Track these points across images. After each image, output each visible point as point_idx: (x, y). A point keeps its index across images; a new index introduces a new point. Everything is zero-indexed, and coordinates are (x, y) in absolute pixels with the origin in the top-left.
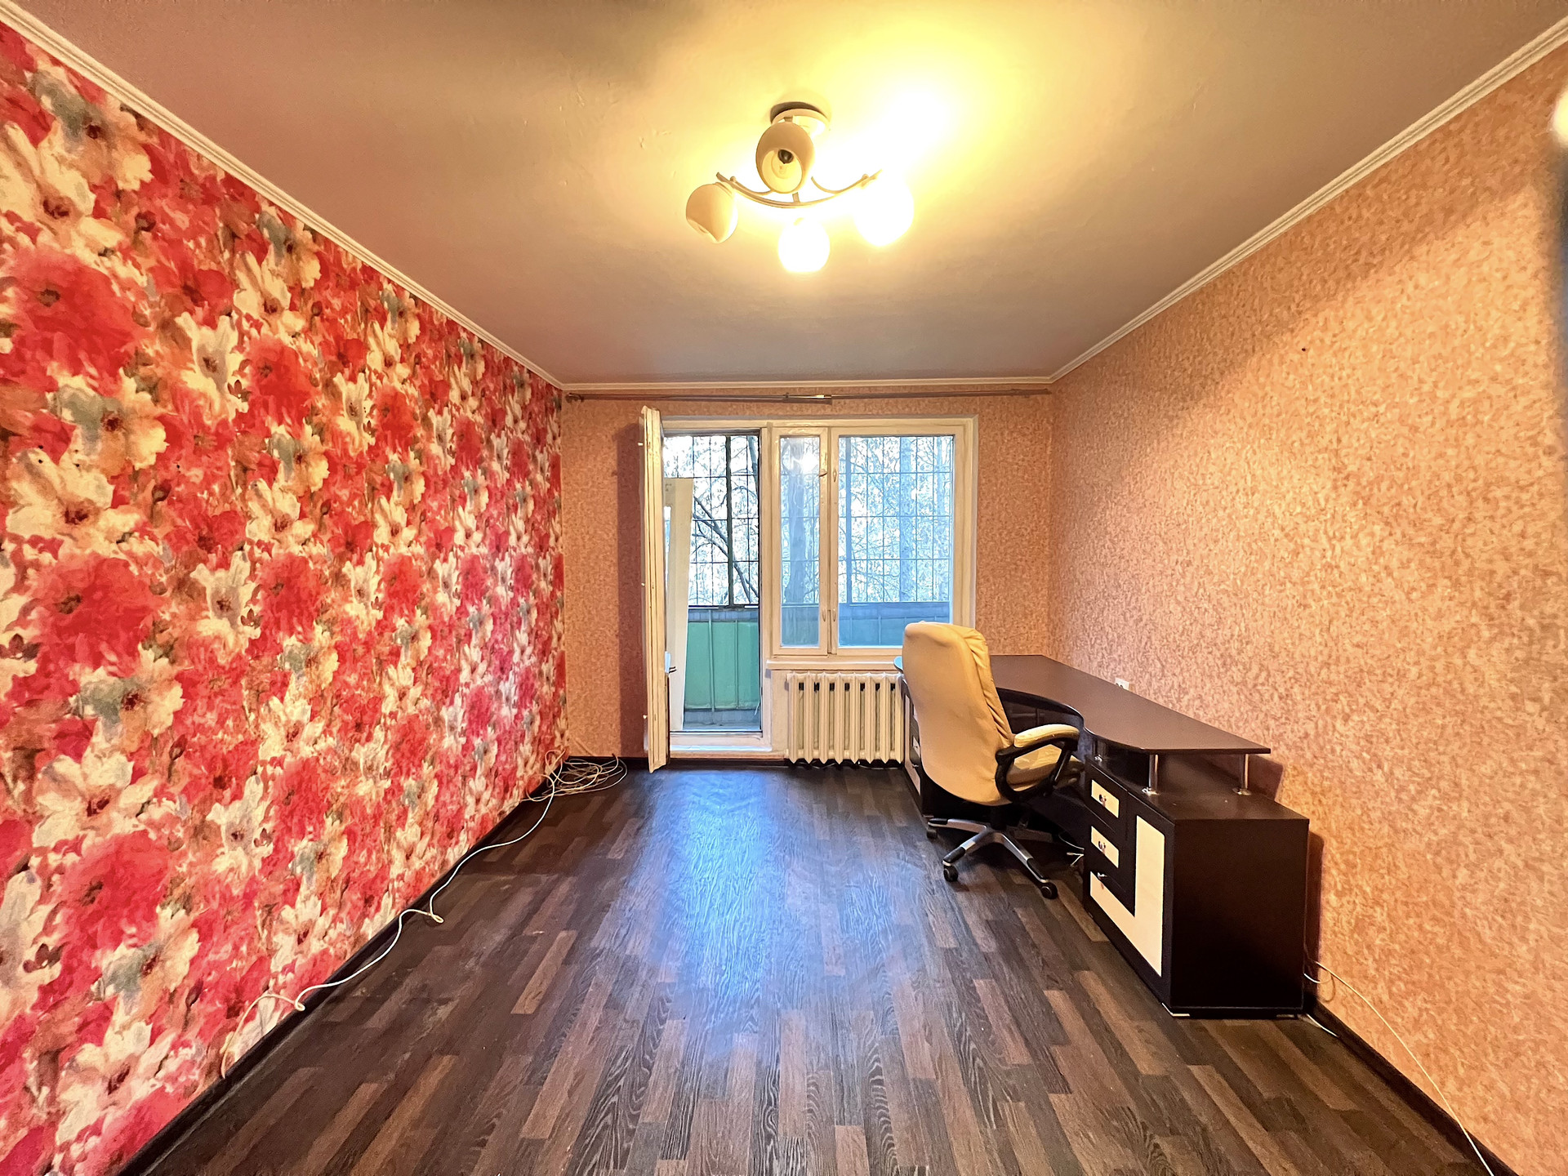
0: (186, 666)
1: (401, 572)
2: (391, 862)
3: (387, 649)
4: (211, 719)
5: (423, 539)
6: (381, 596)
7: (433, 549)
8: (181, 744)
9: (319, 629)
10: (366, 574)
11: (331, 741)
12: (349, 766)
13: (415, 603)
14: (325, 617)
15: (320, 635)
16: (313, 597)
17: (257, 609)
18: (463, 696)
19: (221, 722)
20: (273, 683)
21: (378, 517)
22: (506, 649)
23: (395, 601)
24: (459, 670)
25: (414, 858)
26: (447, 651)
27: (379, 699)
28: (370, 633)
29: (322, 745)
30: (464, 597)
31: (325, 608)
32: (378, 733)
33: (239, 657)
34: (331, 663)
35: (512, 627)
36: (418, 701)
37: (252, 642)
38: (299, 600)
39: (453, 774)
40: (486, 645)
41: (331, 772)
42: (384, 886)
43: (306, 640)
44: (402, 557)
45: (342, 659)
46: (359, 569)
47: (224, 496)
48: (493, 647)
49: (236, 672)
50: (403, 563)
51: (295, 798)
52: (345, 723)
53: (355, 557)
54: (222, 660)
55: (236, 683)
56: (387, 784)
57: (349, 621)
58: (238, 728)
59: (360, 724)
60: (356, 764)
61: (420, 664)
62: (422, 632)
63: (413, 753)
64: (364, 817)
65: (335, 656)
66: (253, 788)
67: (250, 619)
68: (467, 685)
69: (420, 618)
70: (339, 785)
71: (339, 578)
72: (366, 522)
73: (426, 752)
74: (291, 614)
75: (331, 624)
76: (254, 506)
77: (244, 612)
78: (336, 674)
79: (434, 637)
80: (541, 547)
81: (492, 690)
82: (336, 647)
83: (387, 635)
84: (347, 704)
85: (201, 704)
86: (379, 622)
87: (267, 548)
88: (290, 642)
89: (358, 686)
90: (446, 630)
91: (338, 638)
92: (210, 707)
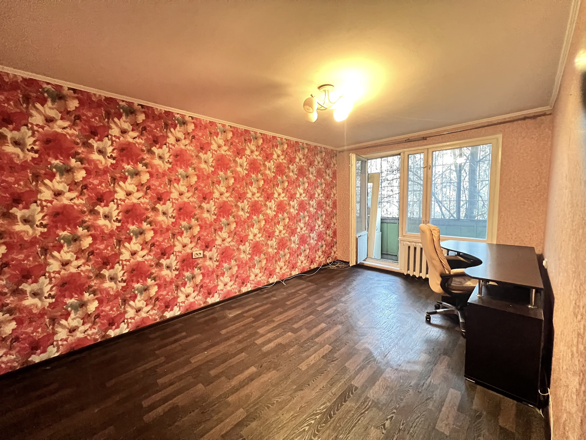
0: (236, 220)
1: (281, 204)
2: (276, 268)
3: (276, 221)
4: (240, 230)
5: (287, 196)
6: (275, 209)
7: (290, 198)
8: (235, 233)
9: (261, 215)
10: (272, 204)
11: (263, 239)
12: (267, 245)
13: (284, 211)
14: (262, 213)
15: (261, 216)
16: (260, 209)
17: (249, 210)
18: (298, 235)
19: (242, 231)
20: (251, 225)
21: (275, 192)
22: (313, 225)
23: (279, 210)
24: (297, 228)
25: (282, 270)
26: (293, 223)
27: (274, 232)
28: (272, 217)
29: (261, 239)
30: (299, 210)
31: (262, 211)
32: (274, 239)
33: (245, 219)
34: (263, 223)
35: (315, 219)
36: (284, 234)
37: (248, 217)
38: (257, 209)
39: (295, 253)
40: (306, 223)
41: (263, 245)
42: (275, 273)
43: (258, 217)
44: (281, 200)
45: (266, 222)
46: (270, 203)
47: (243, 190)
48: (308, 224)
49: (245, 222)
50: (281, 202)
51: (255, 248)
52: (266, 236)
53: (269, 201)
54: (242, 219)
55: (244, 224)
56: (276, 251)
57: (268, 214)
58: (245, 232)
59: (270, 236)
60: (268, 245)
61: (285, 225)
62: (286, 218)
63: (283, 245)
64: (270, 256)
65: (264, 221)
66: (247, 244)
67: (247, 212)
68: (299, 232)
69: (285, 215)
70: (265, 248)
71: (266, 205)
72: (272, 193)
73: (286, 246)
74: (255, 212)
75: (263, 215)
76: (248, 191)
77: (246, 211)
78: (264, 225)
79: (289, 219)
80: (328, 197)
81: (308, 235)
82: (264, 219)
83: (277, 218)
84: (267, 231)
85: (238, 226)
86: (275, 215)
87: (251, 199)
88: (255, 217)
89: (269, 228)
90: (293, 218)
91: (265, 218)
92: (240, 228)
